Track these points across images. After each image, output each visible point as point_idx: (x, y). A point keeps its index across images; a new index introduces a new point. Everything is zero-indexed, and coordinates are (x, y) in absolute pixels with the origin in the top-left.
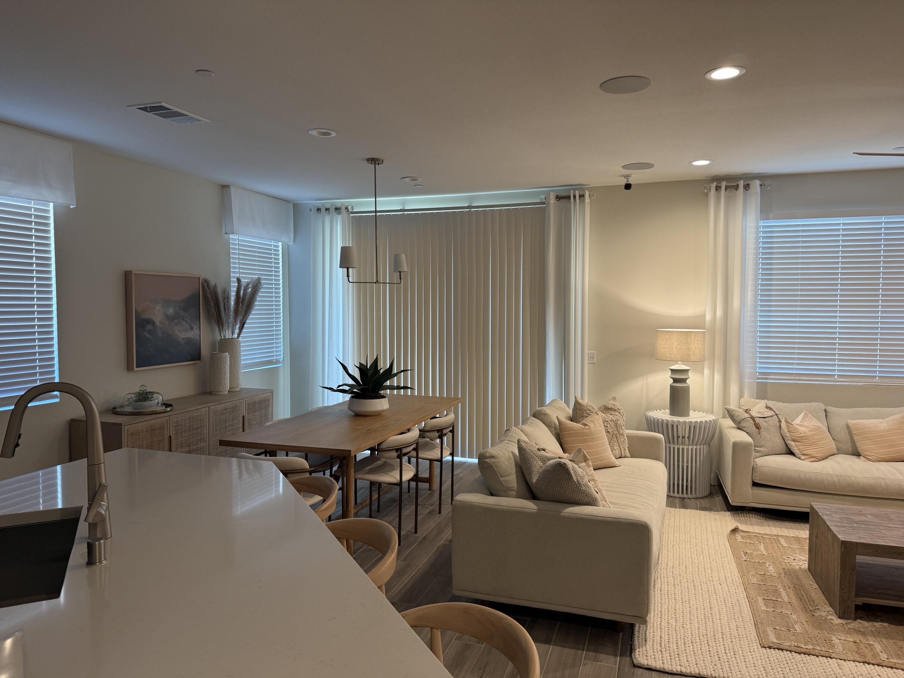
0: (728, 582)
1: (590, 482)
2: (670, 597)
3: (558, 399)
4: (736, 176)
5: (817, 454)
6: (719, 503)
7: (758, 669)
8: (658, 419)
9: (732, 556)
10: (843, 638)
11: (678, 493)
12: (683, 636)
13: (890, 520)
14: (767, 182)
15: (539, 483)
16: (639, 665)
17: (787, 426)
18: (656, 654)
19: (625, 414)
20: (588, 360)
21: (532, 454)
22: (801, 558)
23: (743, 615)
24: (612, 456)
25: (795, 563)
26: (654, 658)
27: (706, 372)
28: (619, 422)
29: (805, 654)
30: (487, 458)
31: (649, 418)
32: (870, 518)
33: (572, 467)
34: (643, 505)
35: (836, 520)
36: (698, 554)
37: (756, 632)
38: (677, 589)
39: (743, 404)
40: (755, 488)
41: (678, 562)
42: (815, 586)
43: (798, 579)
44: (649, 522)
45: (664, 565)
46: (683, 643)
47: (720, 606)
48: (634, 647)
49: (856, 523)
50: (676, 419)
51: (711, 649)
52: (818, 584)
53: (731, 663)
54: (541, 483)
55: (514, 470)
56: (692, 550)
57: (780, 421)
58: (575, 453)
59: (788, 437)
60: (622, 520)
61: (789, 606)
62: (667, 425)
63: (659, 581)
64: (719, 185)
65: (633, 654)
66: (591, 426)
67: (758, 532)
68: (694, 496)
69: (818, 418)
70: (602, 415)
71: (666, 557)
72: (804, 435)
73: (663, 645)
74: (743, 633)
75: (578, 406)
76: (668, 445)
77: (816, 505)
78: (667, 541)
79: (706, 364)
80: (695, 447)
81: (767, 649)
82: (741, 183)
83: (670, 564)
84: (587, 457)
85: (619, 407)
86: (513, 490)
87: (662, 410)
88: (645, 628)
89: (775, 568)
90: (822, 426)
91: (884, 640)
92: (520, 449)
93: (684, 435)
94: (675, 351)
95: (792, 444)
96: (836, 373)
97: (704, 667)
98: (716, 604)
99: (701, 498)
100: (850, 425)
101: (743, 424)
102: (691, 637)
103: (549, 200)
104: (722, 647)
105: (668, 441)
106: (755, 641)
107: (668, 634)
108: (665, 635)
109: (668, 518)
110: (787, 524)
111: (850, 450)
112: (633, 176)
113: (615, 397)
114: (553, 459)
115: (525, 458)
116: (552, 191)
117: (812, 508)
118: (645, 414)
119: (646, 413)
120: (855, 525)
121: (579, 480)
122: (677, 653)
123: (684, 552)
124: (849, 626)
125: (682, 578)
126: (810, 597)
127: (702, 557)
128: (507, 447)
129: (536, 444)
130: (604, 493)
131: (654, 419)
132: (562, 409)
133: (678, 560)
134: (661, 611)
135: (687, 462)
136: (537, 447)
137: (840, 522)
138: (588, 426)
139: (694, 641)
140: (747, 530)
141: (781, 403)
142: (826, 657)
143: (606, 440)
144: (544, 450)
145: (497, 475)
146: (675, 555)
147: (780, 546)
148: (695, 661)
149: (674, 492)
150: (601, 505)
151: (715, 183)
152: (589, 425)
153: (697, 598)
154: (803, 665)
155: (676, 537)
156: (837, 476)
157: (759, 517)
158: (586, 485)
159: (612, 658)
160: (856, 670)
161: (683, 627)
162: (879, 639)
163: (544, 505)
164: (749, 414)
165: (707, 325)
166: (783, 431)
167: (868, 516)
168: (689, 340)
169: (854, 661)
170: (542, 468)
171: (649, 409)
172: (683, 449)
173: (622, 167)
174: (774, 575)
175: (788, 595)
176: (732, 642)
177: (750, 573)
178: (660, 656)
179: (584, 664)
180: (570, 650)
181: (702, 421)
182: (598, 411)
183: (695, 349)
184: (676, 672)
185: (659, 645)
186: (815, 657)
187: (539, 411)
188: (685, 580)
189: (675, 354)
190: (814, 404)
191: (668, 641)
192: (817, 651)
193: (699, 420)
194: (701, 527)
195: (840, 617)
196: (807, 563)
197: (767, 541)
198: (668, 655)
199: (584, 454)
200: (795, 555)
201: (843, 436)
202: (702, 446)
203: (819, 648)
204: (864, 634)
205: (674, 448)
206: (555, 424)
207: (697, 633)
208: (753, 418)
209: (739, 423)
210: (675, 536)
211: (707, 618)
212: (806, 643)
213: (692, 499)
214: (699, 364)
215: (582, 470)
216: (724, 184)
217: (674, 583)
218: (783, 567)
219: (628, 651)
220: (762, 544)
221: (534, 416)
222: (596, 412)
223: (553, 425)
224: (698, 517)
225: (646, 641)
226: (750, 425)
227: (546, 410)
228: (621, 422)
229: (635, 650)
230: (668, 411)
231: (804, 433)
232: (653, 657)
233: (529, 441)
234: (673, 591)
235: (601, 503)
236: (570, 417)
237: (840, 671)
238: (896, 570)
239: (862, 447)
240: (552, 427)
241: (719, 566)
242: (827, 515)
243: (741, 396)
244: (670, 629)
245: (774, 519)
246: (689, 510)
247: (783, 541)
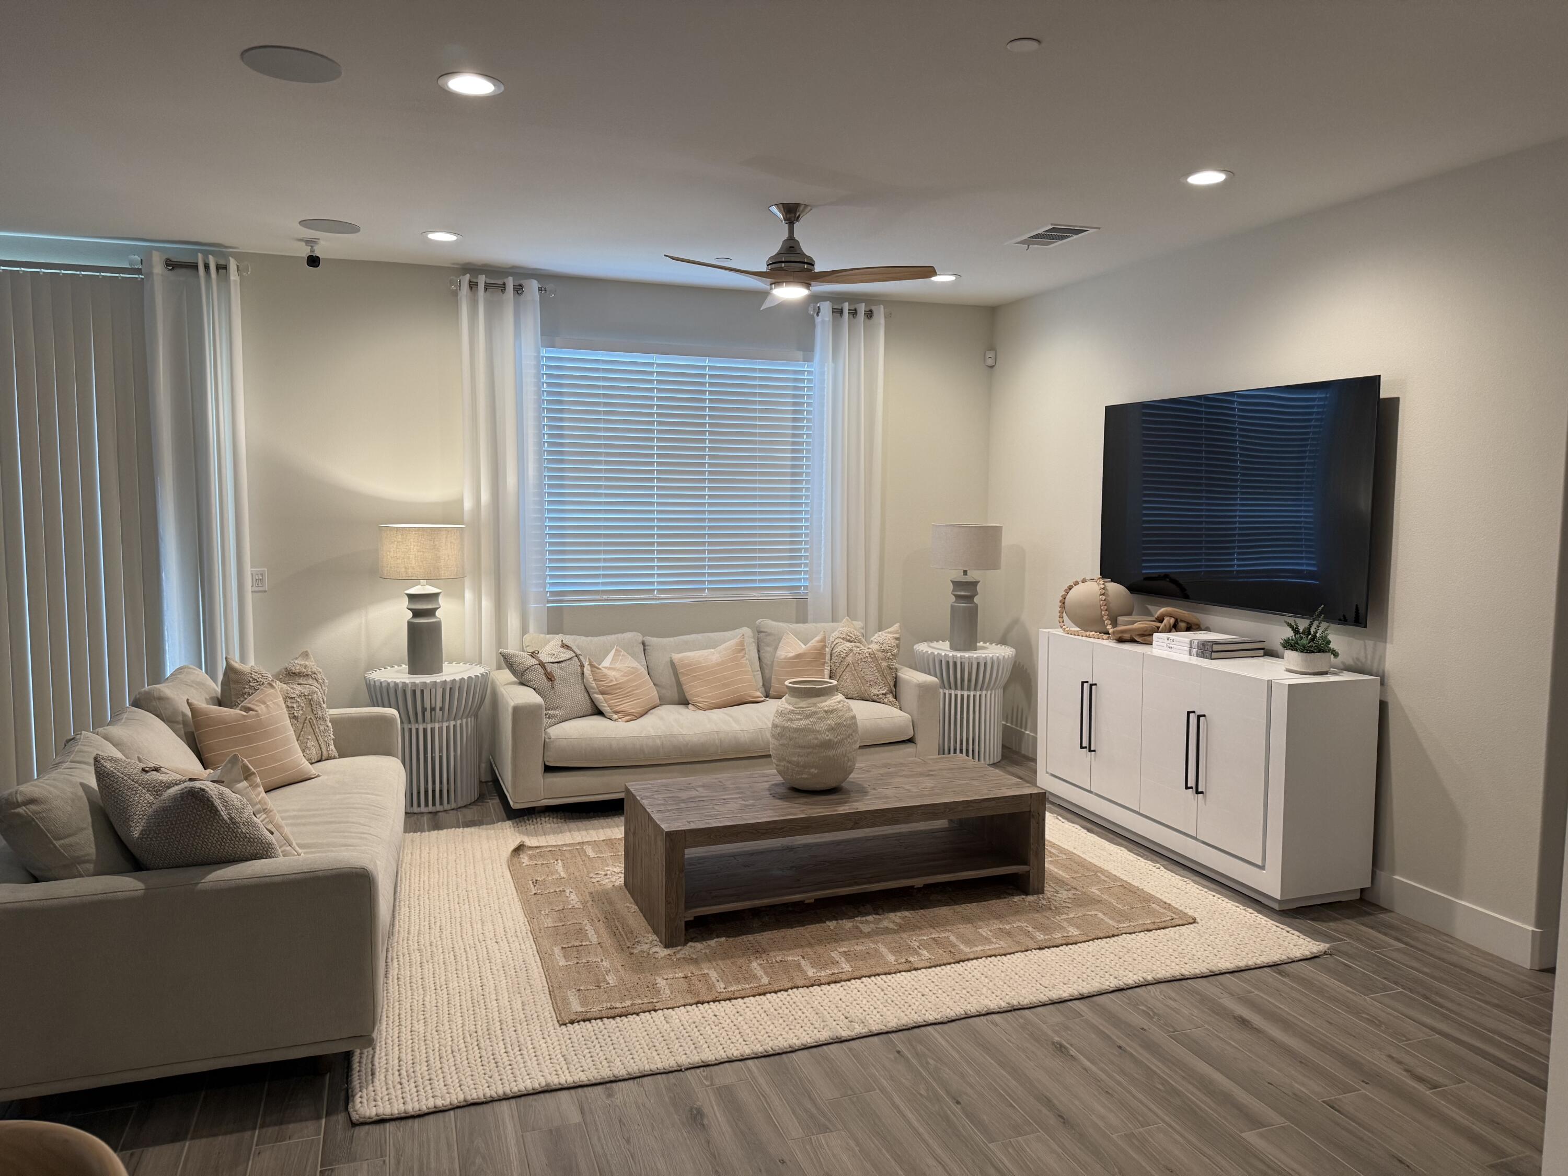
0: (509, 936)
1: (258, 816)
2: (415, 986)
3: (191, 666)
4: (499, 267)
5: (634, 708)
6: (494, 810)
7: (556, 1061)
8: (389, 684)
9: (515, 891)
10: (671, 976)
11: (427, 805)
12: (438, 1045)
13: (725, 789)
14: (550, 286)
15: (146, 836)
16: (361, 1120)
17: (592, 671)
18: (392, 1091)
19: (326, 681)
20: (252, 586)
21: (129, 781)
22: (615, 870)
23: (532, 982)
24: (304, 760)
25: (607, 881)
26: (389, 1100)
27: (468, 595)
28: (315, 697)
29: (620, 1016)
30: (18, 805)
31: (372, 683)
32: (702, 792)
33: (217, 793)
34: (361, 838)
35: (659, 802)
36: (461, 901)
37: (552, 1003)
38: (426, 970)
39: (527, 644)
40: (548, 775)
41: (427, 923)
42: (634, 908)
43: (611, 903)
44: (370, 867)
45: (403, 934)
46: (438, 1058)
47: (497, 978)
48: (352, 1091)
49: (684, 801)
50: (419, 679)
51: (484, 1053)
52: (637, 905)
53: (515, 1066)
54: (150, 836)
55: (90, 820)
56: (451, 897)
57: (582, 666)
58: (225, 765)
59: (594, 689)
60: (320, 874)
61: (599, 949)
62: (404, 691)
63: (395, 963)
64: (475, 280)
65: (350, 1105)
66: (260, 711)
67: (554, 844)
68: (453, 805)
69: (634, 655)
70: (282, 688)
71: (407, 919)
72: (615, 683)
73: (404, 1072)
74: (533, 1012)
75: (232, 676)
76: (406, 727)
77: (633, 785)
78: (407, 891)
79: (467, 582)
80: (452, 723)
81: (569, 1025)
82: (510, 282)
83: (414, 930)
84: (250, 770)
85: (314, 670)
86: (88, 861)
87: (396, 667)
88: (372, 1052)
89: (579, 895)
90: (639, 667)
91: (720, 963)
92: (101, 774)
93: (433, 706)
94: (413, 562)
95: (599, 697)
96: (656, 587)
97: (472, 1086)
98: (490, 977)
99: (465, 806)
100: (675, 661)
101: (528, 676)
102: (450, 1043)
103: (151, 266)
104: (501, 1043)
105: (406, 718)
106: (550, 1020)
107: (413, 1051)
108: (406, 1054)
109: (409, 852)
110: (595, 822)
111: (676, 696)
112: (322, 242)
113: (307, 652)
114: (177, 785)
115: (114, 791)
116: (157, 249)
117: (627, 791)
118: (365, 677)
119: (367, 674)
120: (683, 805)
121: (233, 815)
122: (428, 1077)
123: (438, 903)
124: (678, 956)
125: (435, 949)
126: (628, 926)
127: (467, 906)
128: (71, 775)
129: (140, 760)
130: (287, 830)
131: (381, 683)
132: (200, 685)
133: (427, 919)
134: (399, 1015)
135: (441, 750)
136: (142, 766)
137: (663, 804)
138: (253, 710)
139: (456, 1049)
140: (537, 844)
141: (583, 638)
142: (649, 1011)
143: (291, 733)
144: (157, 769)
145: (47, 836)
146: (422, 912)
147: (586, 859)
148: (457, 1081)
149: (419, 805)
150: (281, 854)
151: (468, 276)
152: (257, 708)
153: (460, 975)
154: (618, 1034)
155: (424, 882)
156: (660, 737)
157: (555, 820)
158: (248, 822)
159: (311, 1126)
160: (688, 1018)
161: (437, 1031)
162: (714, 963)
163: (157, 878)
164: (538, 659)
165: (467, 517)
166: (587, 680)
167: (698, 789)
168: (437, 543)
169: (684, 1006)
170: (153, 806)
171: (372, 667)
172: (432, 730)
173: (300, 222)
174: (576, 906)
175: (597, 933)
176: (515, 1031)
177: (543, 912)
178: (399, 1092)
179: (257, 1152)
180: (228, 1137)
181: (463, 679)
182: (272, 681)
183: (447, 558)
184: (427, 1111)
185: (397, 1073)
186: (634, 1016)
187: (148, 693)
188: (440, 950)
189: (414, 569)
190: (628, 635)
191: (411, 1062)
192: (637, 1007)
193: (458, 678)
194: (465, 855)
195: (666, 947)
196: (623, 875)
197: (567, 855)
198: (413, 1085)
199: (244, 765)
200: (606, 868)
201: (666, 677)
202: (464, 721)
203: (640, 1002)
204: (695, 961)
205: (417, 730)
206: (184, 715)
207: (461, 1034)
208: (542, 664)
209: (522, 675)
210: (422, 880)
211: (476, 1004)
212: (622, 1000)
213: (451, 812)
214: (455, 583)
215: (239, 796)
216: (482, 280)
217: (421, 960)
218: (590, 890)
219: (342, 1103)
220: (559, 861)
221: (136, 704)
222: (269, 683)
223: (180, 718)
224: (460, 839)
225: (373, 1074)
226: (538, 676)
227: (162, 689)
228: (319, 696)
229: (353, 1096)
230: (405, 667)
231: (616, 680)
232: (386, 1098)
233: (124, 758)
234: (419, 974)
235: (280, 851)
236: (218, 698)
237: (667, 1026)
238: (732, 858)
239: (693, 689)
240: (178, 723)
241: (494, 914)
242: (647, 797)
243: (524, 630)
244: (416, 1041)
245: (577, 819)
246: (445, 830)
247: (590, 852)
